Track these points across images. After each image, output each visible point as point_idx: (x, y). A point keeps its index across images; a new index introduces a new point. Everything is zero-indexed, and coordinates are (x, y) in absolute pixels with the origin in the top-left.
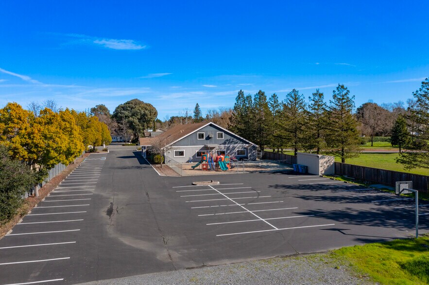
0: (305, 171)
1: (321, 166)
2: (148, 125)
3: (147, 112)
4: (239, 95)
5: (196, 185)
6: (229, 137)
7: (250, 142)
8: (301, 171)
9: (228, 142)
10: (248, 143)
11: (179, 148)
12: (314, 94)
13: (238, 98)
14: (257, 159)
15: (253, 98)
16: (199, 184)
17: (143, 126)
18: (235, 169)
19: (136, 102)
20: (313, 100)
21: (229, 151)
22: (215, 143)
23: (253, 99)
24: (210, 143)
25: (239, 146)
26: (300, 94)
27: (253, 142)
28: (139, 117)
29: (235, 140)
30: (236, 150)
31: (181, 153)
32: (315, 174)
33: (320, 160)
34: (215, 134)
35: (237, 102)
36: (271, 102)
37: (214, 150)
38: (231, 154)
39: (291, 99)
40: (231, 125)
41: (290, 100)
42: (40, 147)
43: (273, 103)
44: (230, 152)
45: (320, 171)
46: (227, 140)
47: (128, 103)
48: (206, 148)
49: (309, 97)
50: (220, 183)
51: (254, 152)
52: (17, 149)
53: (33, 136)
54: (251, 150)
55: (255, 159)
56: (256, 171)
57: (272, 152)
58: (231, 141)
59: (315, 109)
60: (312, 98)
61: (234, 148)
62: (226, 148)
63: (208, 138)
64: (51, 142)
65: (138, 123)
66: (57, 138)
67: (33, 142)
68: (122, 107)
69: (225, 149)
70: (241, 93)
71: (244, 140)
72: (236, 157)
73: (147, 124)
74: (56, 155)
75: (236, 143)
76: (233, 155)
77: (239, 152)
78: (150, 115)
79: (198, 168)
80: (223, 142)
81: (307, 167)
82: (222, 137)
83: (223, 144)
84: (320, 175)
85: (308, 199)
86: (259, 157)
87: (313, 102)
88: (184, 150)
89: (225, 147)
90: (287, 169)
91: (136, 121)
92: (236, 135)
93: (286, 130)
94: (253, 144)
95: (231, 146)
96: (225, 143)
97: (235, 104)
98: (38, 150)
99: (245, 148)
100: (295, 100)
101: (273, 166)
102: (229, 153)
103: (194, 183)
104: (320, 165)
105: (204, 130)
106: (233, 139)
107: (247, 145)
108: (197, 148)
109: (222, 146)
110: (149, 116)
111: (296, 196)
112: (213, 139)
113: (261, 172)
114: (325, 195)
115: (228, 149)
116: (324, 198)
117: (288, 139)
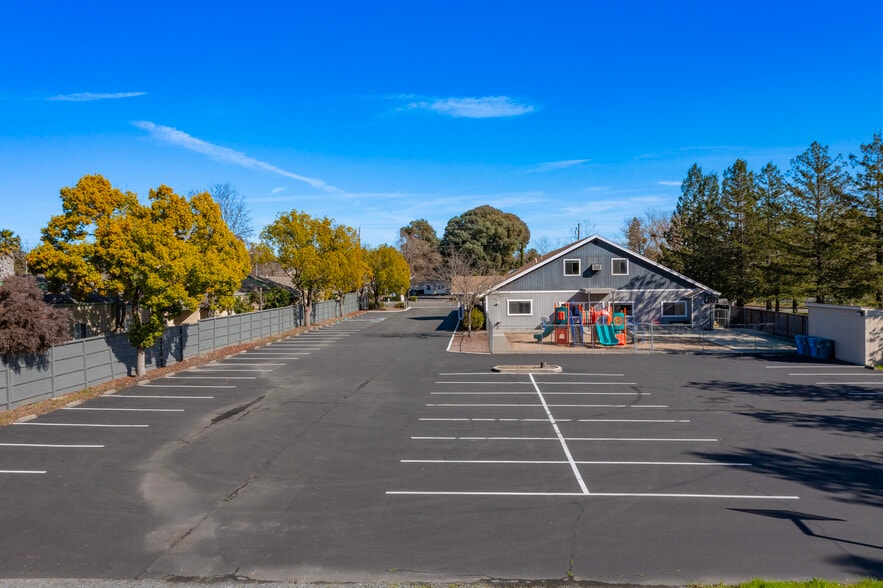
0: (828, 353)
1: (872, 340)
2: (506, 258)
3: (500, 230)
4: (690, 177)
5: (498, 371)
6: (641, 271)
7: (697, 284)
8: (814, 354)
9: (638, 284)
10: (692, 286)
11: (521, 296)
12: (865, 148)
13: (688, 185)
14: (716, 326)
15: (721, 179)
16: (505, 370)
17: (494, 260)
18: (638, 346)
19: (485, 212)
20: (863, 164)
21: (641, 306)
22: (608, 284)
23: (720, 183)
24: (594, 284)
25: (667, 294)
26: (832, 154)
27: (704, 284)
28: (484, 241)
29: (658, 277)
30: (661, 302)
31: (524, 308)
32: (856, 361)
33: (867, 321)
34: (607, 264)
35: (685, 194)
36: (762, 186)
37: (603, 302)
38: (648, 313)
39: (804, 168)
40: (669, 250)
41: (802, 172)
42: (128, 266)
43: (766, 187)
44: (645, 307)
45: (867, 353)
46: (637, 279)
47: (469, 214)
48: (582, 296)
49: (851, 157)
50: (564, 370)
51: (706, 309)
52: (75, 267)
53: (109, 241)
54: (698, 304)
55: (711, 324)
56: (689, 351)
57: (761, 312)
58: (647, 280)
59: (867, 187)
60: (860, 157)
61: (654, 298)
62: (634, 297)
63: (590, 273)
64: (147, 255)
65: (483, 254)
66: (161, 246)
67: (108, 253)
68: (457, 223)
69: (630, 299)
70: (694, 171)
71: (682, 277)
72: (661, 321)
73: (503, 255)
74: (161, 283)
75: (661, 285)
76: (652, 314)
77: (669, 309)
78: (509, 236)
79: (547, 339)
80: (627, 282)
81: (832, 343)
82: (623, 269)
83: (627, 287)
84: (868, 363)
85: (771, 420)
86: (721, 323)
87: (862, 170)
88: (531, 301)
89: (631, 294)
90: (783, 348)
91: (479, 249)
92: (661, 267)
93: (790, 249)
94: (705, 288)
95: (648, 292)
96: (631, 286)
97: (680, 198)
98: (122, 271)
99: (684, 298)
100: (818, 170)
101: (747, 342)
102: (641, 311)
103: (496, 368)
104: (868, 336)
105: (578, 253)
106: (652, 276)
107: (690, 291)
108: (562, 297)
109: (625, 293)
110: (506, 239)
111: (744, 410)
112: (602, 274)
113: (698, 353)
114: (840, 414)
115: (639, 299)
116: (829, 422)
117: (798, 274)
